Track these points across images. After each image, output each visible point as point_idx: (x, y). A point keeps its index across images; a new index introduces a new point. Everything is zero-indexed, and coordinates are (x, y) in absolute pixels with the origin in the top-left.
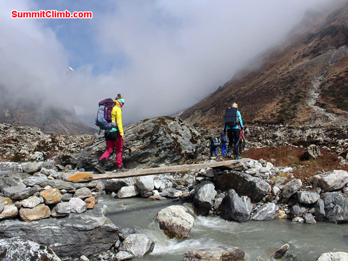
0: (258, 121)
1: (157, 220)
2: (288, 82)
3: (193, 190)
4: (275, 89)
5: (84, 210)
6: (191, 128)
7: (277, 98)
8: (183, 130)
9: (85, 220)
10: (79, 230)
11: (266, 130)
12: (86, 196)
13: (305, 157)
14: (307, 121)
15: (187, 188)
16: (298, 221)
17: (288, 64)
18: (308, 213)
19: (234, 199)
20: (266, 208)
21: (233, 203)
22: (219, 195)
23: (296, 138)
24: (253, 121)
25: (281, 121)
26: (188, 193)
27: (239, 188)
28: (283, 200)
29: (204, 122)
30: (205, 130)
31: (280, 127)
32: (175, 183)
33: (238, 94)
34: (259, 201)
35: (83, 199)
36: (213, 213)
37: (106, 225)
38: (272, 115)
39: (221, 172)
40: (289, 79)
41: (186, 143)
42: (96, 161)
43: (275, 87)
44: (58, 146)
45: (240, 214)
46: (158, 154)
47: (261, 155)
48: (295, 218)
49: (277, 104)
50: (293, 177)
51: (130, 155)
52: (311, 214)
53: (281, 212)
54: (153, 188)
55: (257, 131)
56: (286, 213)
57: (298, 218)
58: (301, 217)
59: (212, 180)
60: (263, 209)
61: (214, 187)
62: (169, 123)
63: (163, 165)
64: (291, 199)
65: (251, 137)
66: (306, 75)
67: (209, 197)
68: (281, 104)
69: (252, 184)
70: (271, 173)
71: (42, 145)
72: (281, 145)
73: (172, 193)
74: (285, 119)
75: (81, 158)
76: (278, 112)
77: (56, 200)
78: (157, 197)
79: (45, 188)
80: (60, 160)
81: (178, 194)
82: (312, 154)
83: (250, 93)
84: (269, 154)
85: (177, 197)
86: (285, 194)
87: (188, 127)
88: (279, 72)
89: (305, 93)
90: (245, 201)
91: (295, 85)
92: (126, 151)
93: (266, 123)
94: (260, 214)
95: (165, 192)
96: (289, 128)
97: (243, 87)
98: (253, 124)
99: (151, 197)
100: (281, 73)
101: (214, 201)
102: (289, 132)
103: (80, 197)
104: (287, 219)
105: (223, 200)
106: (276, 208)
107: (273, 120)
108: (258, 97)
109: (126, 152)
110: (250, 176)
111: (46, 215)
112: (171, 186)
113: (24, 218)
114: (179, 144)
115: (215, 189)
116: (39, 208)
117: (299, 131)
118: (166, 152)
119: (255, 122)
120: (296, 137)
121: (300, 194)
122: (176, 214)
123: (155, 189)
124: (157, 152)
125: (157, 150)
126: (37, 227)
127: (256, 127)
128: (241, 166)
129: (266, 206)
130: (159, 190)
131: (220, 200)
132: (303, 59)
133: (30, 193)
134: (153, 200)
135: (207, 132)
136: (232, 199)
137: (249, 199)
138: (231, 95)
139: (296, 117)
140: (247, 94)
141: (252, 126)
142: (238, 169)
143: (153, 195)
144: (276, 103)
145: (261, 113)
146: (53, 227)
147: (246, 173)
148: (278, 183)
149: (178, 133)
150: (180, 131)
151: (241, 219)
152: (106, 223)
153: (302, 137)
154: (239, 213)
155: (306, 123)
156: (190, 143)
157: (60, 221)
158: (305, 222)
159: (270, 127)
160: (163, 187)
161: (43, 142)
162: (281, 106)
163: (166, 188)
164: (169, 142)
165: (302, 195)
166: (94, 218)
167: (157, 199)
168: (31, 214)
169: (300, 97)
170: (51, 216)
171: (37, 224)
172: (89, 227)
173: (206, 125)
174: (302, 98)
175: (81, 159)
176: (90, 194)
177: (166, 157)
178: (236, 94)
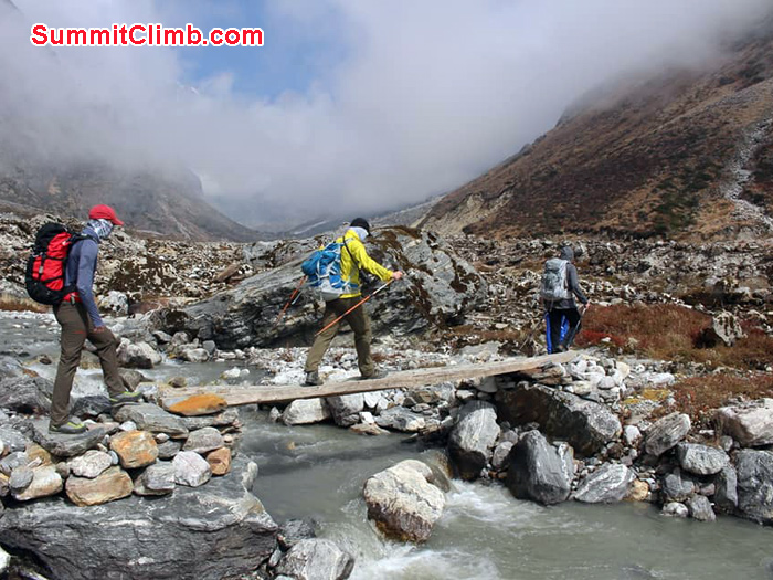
0: (607, 228)
1: (364, 497)
2: (681, 142)
3: (449, 418)
4: (651, 156)
5: (206, 479)
6: (454, 256)
7: (654, 177)
8: (436, 260)
9: (206, 506)
10: (191, 530)
11: (625, 250)
12: (211, 448)
13: (707, 339)
14: (718, 233)
15: (437, 409)
16: (674, 512)
17: (684, 99)
18: (699, 494)
19: (536, 451)
20: (606, 476)
21: (535, 463)
22: (506, 435)
23: (692, 273)
24: (597, 227)
25: (659, 231)
26: (438, 422)
27: (549, 422)
28: (646, 459)
29: (487, 224)
30: (488, 242)
31: (657, 246)
32: (411, 398)
33: (567, 163)
34: (592, 456)
35: (204, 455)
36: (490, 475)
37: (251, 520)
38: (642, 216)
39: (512, 385)
40: (683, 135)
41: (441, 291)
42: (241, 326)
43: (650, 152)
44: (160, 275)
45: (548, 489)
46: (379, 315)
47: (609, 325)
48: (669, 505)
49: (654, 191)
50: (672, 401)
51: (315, 315)
52: (705, 498)
53: (639, 485)
54: (362, 406)
55: (605, 252)
56: (650, 490)
57: (676, 504)
58: (683, 503)
59: (492, 400)
60: (600, 478)
61: (495, 417)
62: (406, 243)
63: (388, 338)
64: (663, 460)
65: (591, 264)
66: (724, 128)
67: (483, 440)
68: (662, 192)
69: (580, 418)
70: (624, 388)
71: (127, 273)
72: (654, 299)
73: (402, 421)
74: (669, 227)
75: (208, 316)
76: (654, 210)
77: (144, 461)
78: (368, 429)
79: (123, 427)
80: (162, 319)
81: (415, 423)
82: (722, 335)
83: (594, 163)
84: (625, 325)
85: (414, 432)
86: (651, 447)
87: (447, 253)
88: (662, 117)
89: (720, 168)
90: (562, 454)
91: (697, 149)
92: (307, 306)
93: (626, 232)
94: (592, 487)
95: (387, 417)
96: (677, 248)
97: (578, 146)
98: (596, 233)
99: (356, 426)
100: (666, 121)
101: (493, 449)
102: (675, 258)
103: (197, 450)
104: (651, 502)
105: (513, 448)
106: (628, 476)
107: (643, 227)
108: (613, 173)
109: (308, 309)
110: (577, 398)
111: (122, 492)
112: (402, 403)
113: (76, 500)
114: (425, 293)
115: (498, 421)
116: (107, 478)
117: (700, 258)
118: (397, 311)
119: (602, 229)
120: (692, 269)
121: (685, 451)
122: (406, 485)
123: (366, 408)
124: (377, 310)
125: (377, 306)
126: (102, 521)
127: (602, 242)
128: (556, 376)
129: (607, 470)
130: (375, 411)
131: (507, 446)
132: (719, 90)
133: (89, 443)
134: (360, 433)
135: (493, 248)
136: (532, 451)
137: (571, 450)
138: (551, 165)
139: (695, 223)
140: (586, 165)
141: (595, 240)
142: (550, 382)
143: (360, 422)
144: (650, 189)
145: (616, 211)
146: (137, 523)
147: (567, 391)
148: (638, 415)
149: (423, 268)
150: (429, 263)
151: (550, 497)
152: (251, 514)
153: (704, 272)
154: (546, 485)
155: (716, 237)
156: (452, 290)
157: (152, 508)
158: (690, 515)
159: (635, 244)
160: (383, 404)
161: (129, 265)
162: (662, 196)
163: (390, 407)
164: (403, 288)
165: (688, 453)
166: (226, 502)
167: (370, 434)
168: (90, 491)
169: (708, 178)
170: (134, 493)
171: (102, 515)
172: (213, 524)
173: (491, 232)
174: (712, 180)
175: (209, 319)
176: (219, 443)
177: (394, 322)
178: (561, 162)
